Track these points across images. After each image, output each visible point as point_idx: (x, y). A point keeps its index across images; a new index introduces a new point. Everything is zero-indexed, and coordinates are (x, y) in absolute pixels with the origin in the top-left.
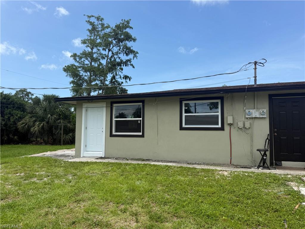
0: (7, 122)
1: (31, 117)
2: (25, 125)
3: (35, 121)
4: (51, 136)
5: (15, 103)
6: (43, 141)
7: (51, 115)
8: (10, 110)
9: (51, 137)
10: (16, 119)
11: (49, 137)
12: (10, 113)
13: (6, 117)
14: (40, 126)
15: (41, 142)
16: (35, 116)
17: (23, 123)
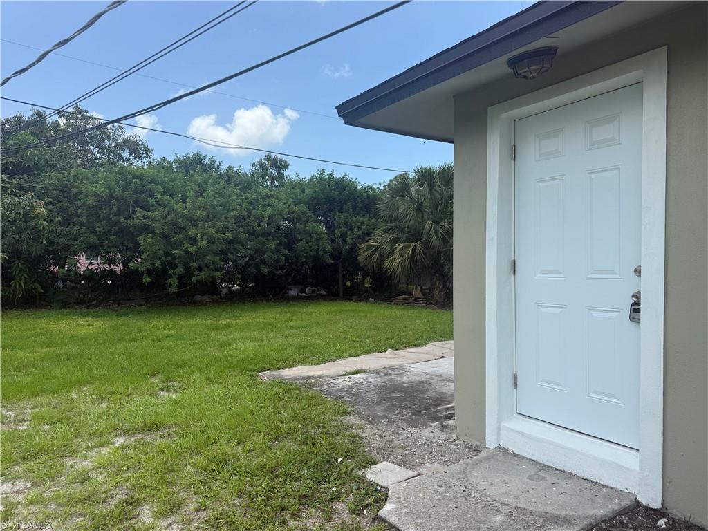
0: (339, 244)
1: (387, 232)
2: (374, 252)
3: (396, 241)
4: (439, 280)
5: (358, 197)
6: (420, 295)
7: (433, 221)
8: (346, 215)
9: (439, 284)
10: (359, 236)
11: (436, 284)
12: (347, 222)
13: (338, 233)
14: (406, 255)
15: (416, 296)
16: (396, 227)
17: (369, 248)
